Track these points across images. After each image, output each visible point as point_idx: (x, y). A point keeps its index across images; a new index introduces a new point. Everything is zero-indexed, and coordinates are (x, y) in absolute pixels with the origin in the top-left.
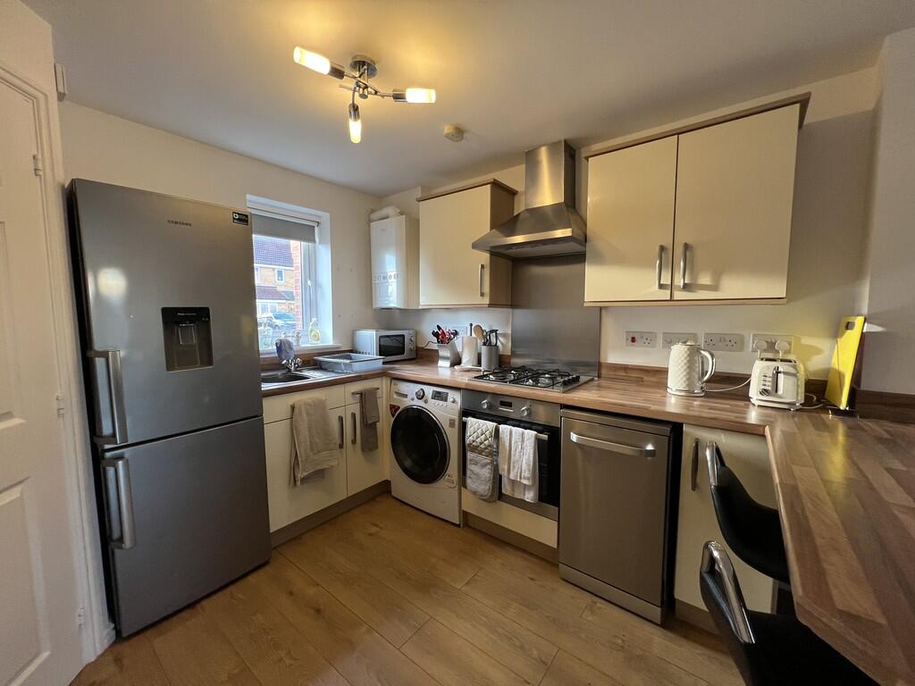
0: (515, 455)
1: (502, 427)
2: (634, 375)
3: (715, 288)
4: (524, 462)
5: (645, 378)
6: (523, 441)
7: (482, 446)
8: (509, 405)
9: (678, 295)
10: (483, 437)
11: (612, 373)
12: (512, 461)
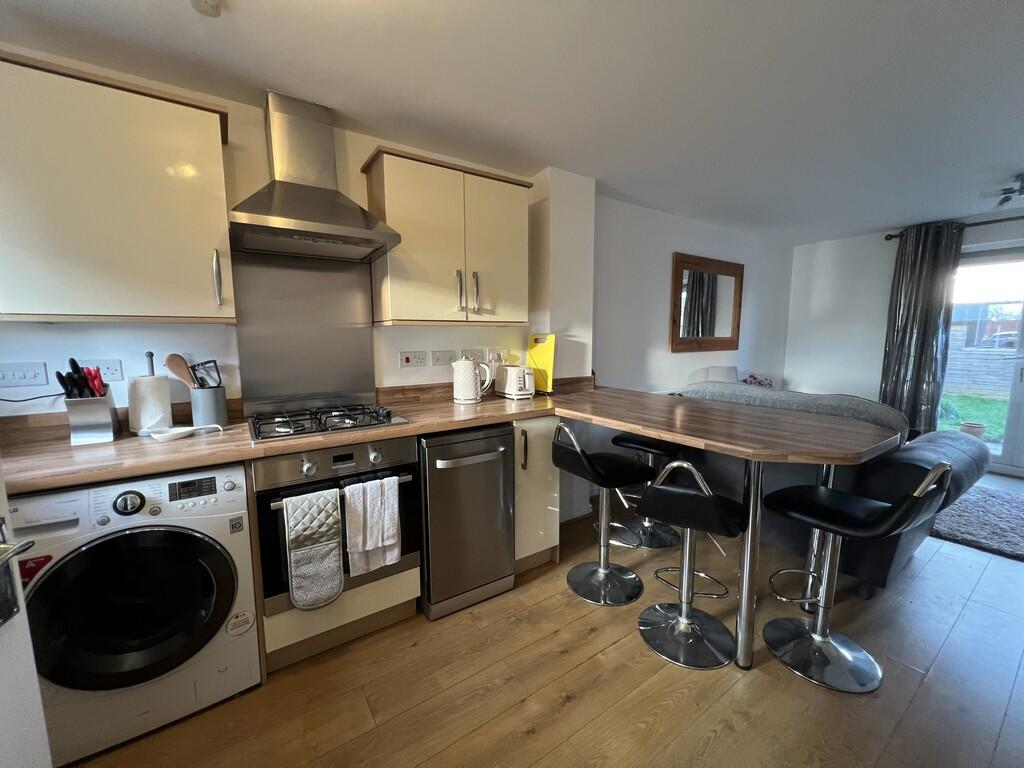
0: (372, 517)
1: (348, 490)
2: (411, 395)
3: (492, 312)
4: (387, 518)
5: (422, 397)
6: (383, 494)
7: (324, 529)
8: (349, 457)
9: (473, 317)
10: (323, 514)
11: (391, 397)
12: (369, 525)
